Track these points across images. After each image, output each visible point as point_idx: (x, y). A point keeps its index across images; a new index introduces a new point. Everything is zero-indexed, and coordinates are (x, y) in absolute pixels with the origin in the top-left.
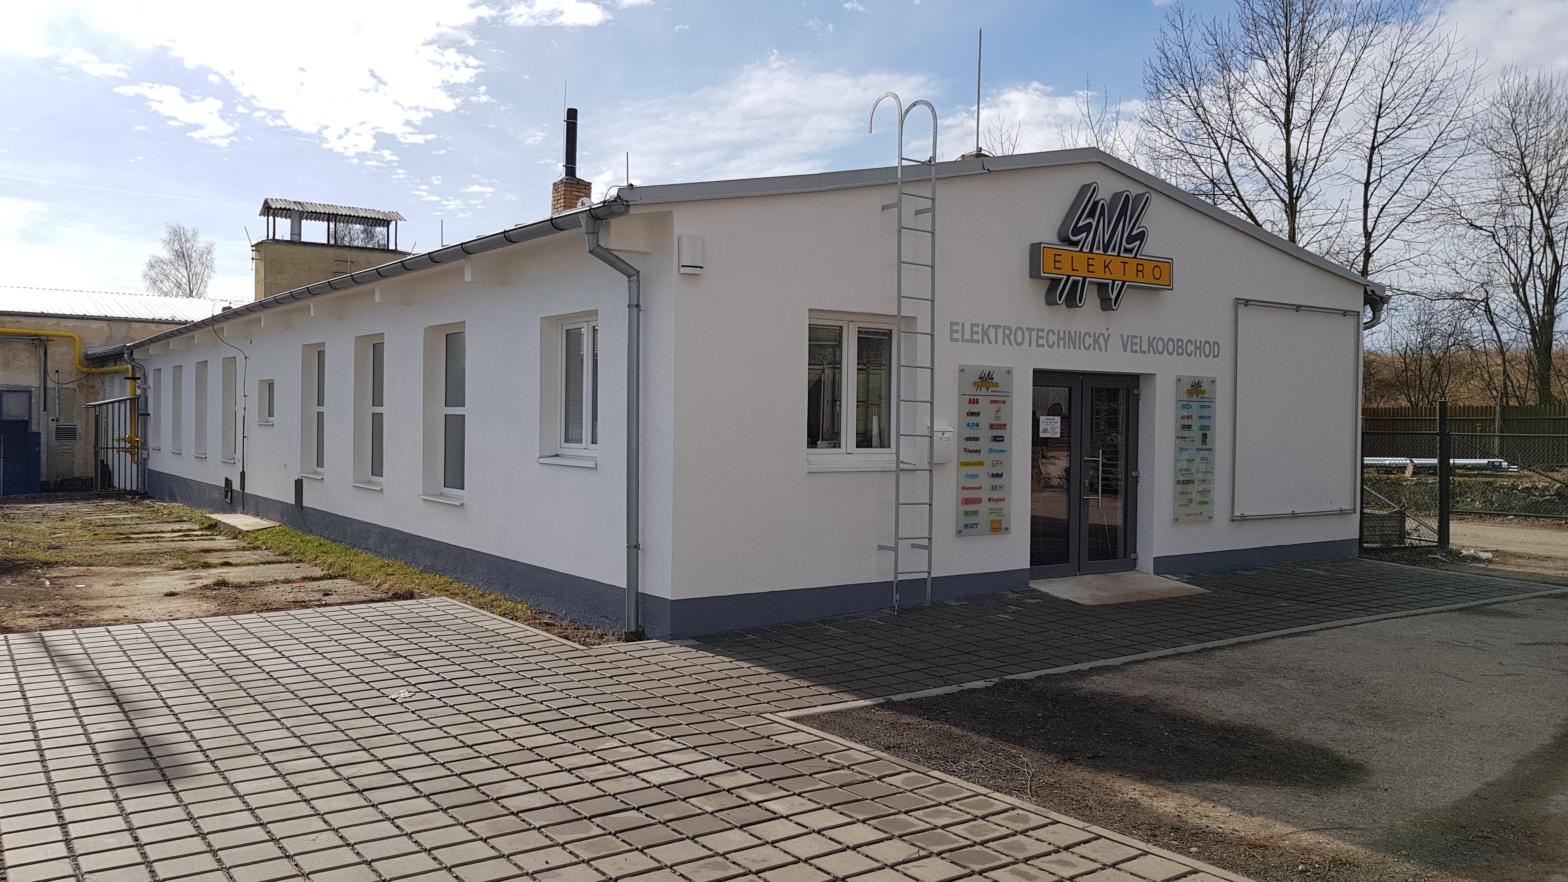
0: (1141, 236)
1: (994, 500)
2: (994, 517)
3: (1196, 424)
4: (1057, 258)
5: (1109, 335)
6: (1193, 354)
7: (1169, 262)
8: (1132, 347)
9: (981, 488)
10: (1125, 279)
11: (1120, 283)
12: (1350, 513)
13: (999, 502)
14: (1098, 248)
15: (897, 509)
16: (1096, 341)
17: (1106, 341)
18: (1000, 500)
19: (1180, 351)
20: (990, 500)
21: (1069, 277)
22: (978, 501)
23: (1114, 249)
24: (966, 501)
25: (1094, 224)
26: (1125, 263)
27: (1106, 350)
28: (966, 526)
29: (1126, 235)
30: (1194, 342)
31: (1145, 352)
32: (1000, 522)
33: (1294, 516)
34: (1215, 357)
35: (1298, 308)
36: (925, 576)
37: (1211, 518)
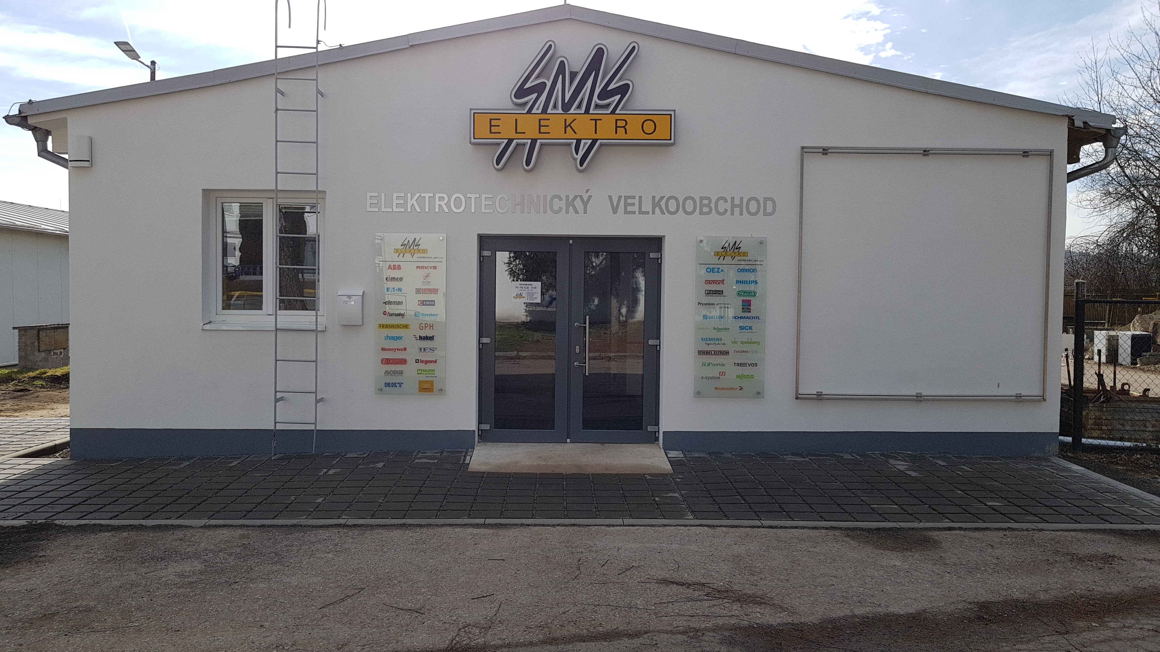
0: (623, 90)
1: (422, 362)
2: (423, 378)
3: (731, 288)
4: (494, 123)
5: (590, 197)
6: (729, 212)
7: (670, 116)
8: (625, 208)
9: (405, 349)
10: (595, 137)
11: (590, 141)
12: (1038, 401)
13: (428, 364)
14: (555, 107)
15: (276, 363)
16: (570, 203)
17: (585, 204)
18: (431, 362)
19: (705, 209)
20: (417, 361)
21: (510, 141)
22: (403, 362)
23: (579, 107)
24: (387, 361)
25: (549, 85)
26: (596, 120)
27: (585, 212)
28: (387, 385)
29: (597, 91)
30: (729, 200)
31: (648, 213)
32: (432, 383)
33: (919, 398)
34: (765, 214)
35: (926, 152)
36: (312, 427)
37: (758, 393)
